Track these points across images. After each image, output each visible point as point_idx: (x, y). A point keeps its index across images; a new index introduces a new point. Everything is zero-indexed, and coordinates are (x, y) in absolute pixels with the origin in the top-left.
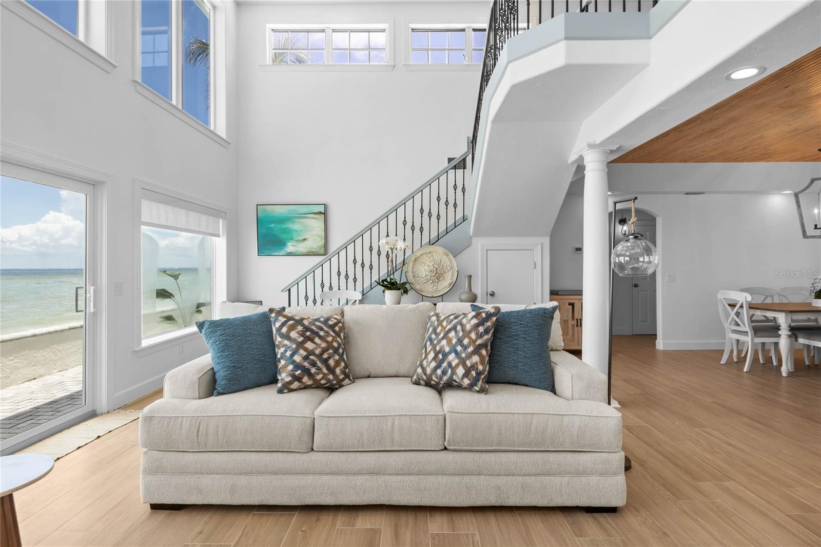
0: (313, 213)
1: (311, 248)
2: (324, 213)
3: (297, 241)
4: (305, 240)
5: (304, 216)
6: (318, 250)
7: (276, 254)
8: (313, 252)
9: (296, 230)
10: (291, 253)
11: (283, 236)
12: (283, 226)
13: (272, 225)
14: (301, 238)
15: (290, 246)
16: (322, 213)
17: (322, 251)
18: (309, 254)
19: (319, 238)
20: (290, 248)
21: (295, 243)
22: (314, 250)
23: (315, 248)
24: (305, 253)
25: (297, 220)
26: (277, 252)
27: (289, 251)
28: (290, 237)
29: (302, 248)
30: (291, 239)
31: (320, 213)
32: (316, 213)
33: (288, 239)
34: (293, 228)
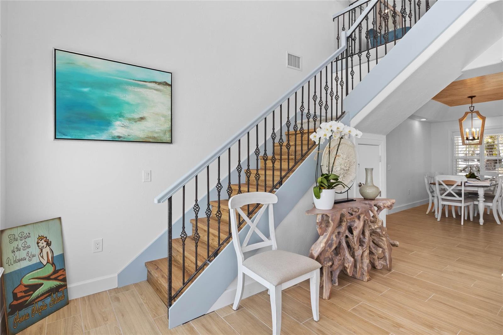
0: (156, 82)
1: (152, 132)
2: (171, 85)
3: (130, 119)
4: (142, 119)
5: (142, 83)
6: (162, 135)
7: (93, 137)
8: (154, 138)
9: (128, 103)
10: (119, 137)
11: (105, 110)
12: (106, 94)
13: (86, 90)
14: (137, 116)
15: (119, 126)
16: (169, 85)
17: (167, 138)
18: (148, 140)
19: (163, 119)
20: (118, 129)
21: (127, 123)
22: (156, 135)
23: (157, 133)
24: (142, 139)
25: (130, 88)
26: (94, 134)
27: (117, 134)
28: (117, 113)
29: (138, 130)
30: (121, 115)
31: (166, 84)
32: (160, 83)
33: (116, 115)
34: (124, 99)
